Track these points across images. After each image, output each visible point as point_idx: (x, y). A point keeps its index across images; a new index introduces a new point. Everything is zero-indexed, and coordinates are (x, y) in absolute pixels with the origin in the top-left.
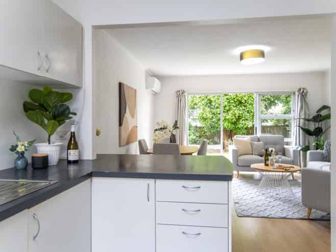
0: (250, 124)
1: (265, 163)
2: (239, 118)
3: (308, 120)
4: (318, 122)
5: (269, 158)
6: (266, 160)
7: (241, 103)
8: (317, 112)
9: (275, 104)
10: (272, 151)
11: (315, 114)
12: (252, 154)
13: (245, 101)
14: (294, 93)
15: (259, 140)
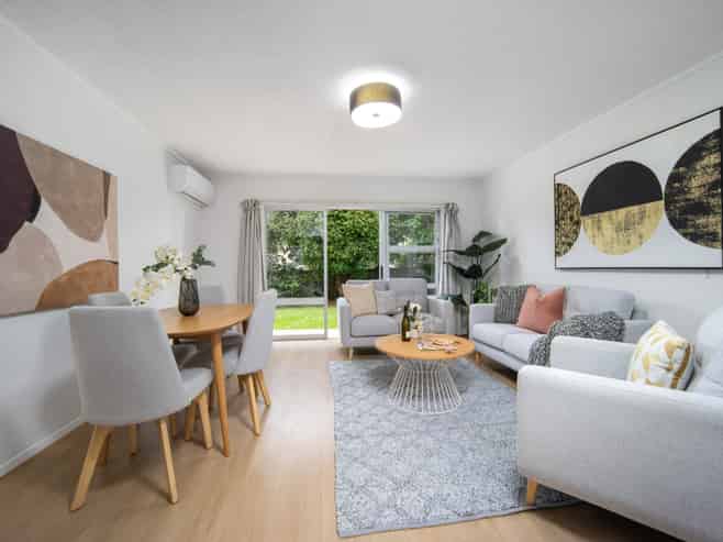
0: (372, 266)
1: (404, 335)
2: (358, 258)
3: (461, 253)
4: (477, 256)
5: (411, 323)
6: (405, 328)
7: (359, 235)
8: (474, 240)
9: (403, 240)
10: (415, 309)
11: (470, 244)
12: (377, 313)
13: (366, 233)
14: (439, 212)
15: (387, 288)
